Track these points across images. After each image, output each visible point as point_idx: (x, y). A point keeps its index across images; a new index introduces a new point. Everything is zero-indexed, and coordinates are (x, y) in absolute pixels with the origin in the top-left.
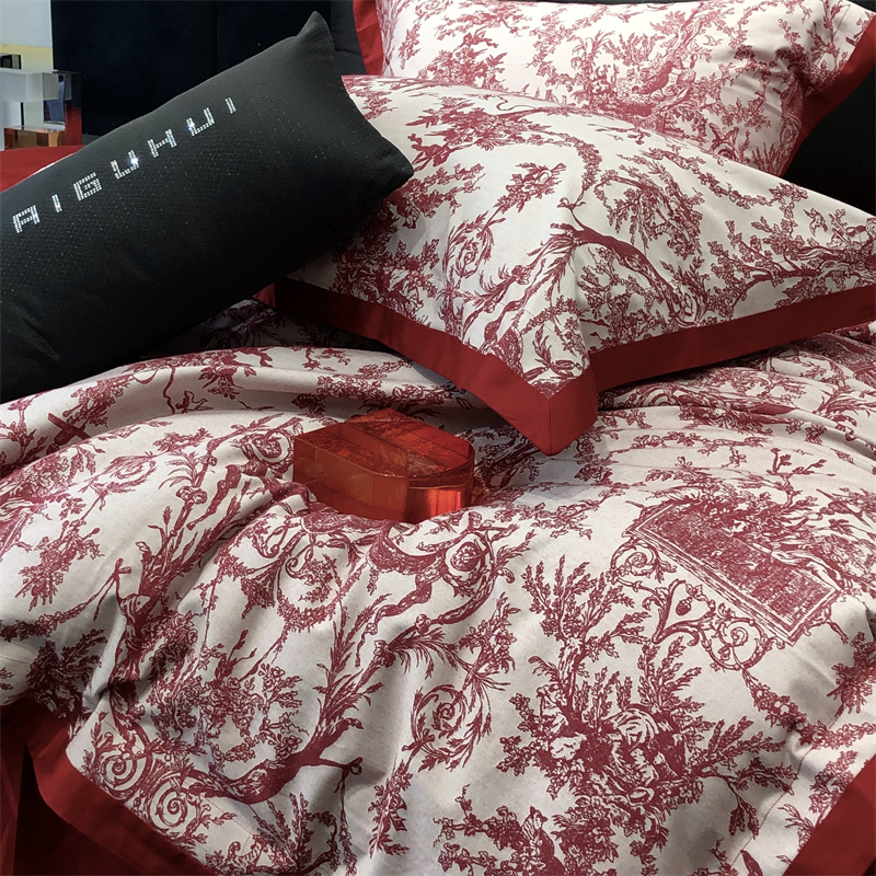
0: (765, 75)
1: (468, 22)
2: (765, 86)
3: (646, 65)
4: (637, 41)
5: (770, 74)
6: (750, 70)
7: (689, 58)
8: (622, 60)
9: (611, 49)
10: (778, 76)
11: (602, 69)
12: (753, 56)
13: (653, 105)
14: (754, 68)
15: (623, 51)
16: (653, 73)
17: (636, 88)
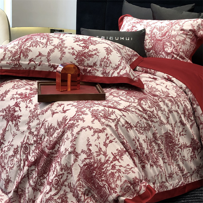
0: (187, 34)
1: (134, 23)
2: (186, 37)
3: (163, 32)
4: (162, 27)
5: (188, 34)
6: (183, 33)
7: (171, 31)
8: (158, 31)
9: (157, 29)
10: (190, 35)
11: (154, 32)
12: (184, 31)
13: (162, 40)
14: (184, 33)
15: (159, 29)
16: (164, 33)
17: (160, 36)
